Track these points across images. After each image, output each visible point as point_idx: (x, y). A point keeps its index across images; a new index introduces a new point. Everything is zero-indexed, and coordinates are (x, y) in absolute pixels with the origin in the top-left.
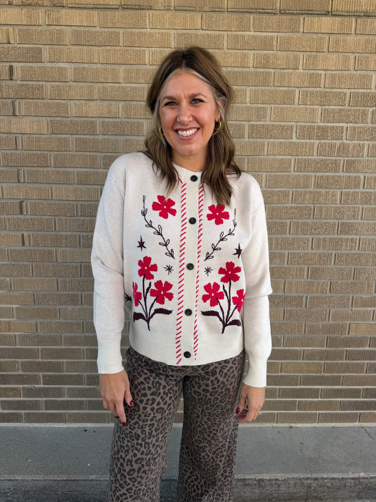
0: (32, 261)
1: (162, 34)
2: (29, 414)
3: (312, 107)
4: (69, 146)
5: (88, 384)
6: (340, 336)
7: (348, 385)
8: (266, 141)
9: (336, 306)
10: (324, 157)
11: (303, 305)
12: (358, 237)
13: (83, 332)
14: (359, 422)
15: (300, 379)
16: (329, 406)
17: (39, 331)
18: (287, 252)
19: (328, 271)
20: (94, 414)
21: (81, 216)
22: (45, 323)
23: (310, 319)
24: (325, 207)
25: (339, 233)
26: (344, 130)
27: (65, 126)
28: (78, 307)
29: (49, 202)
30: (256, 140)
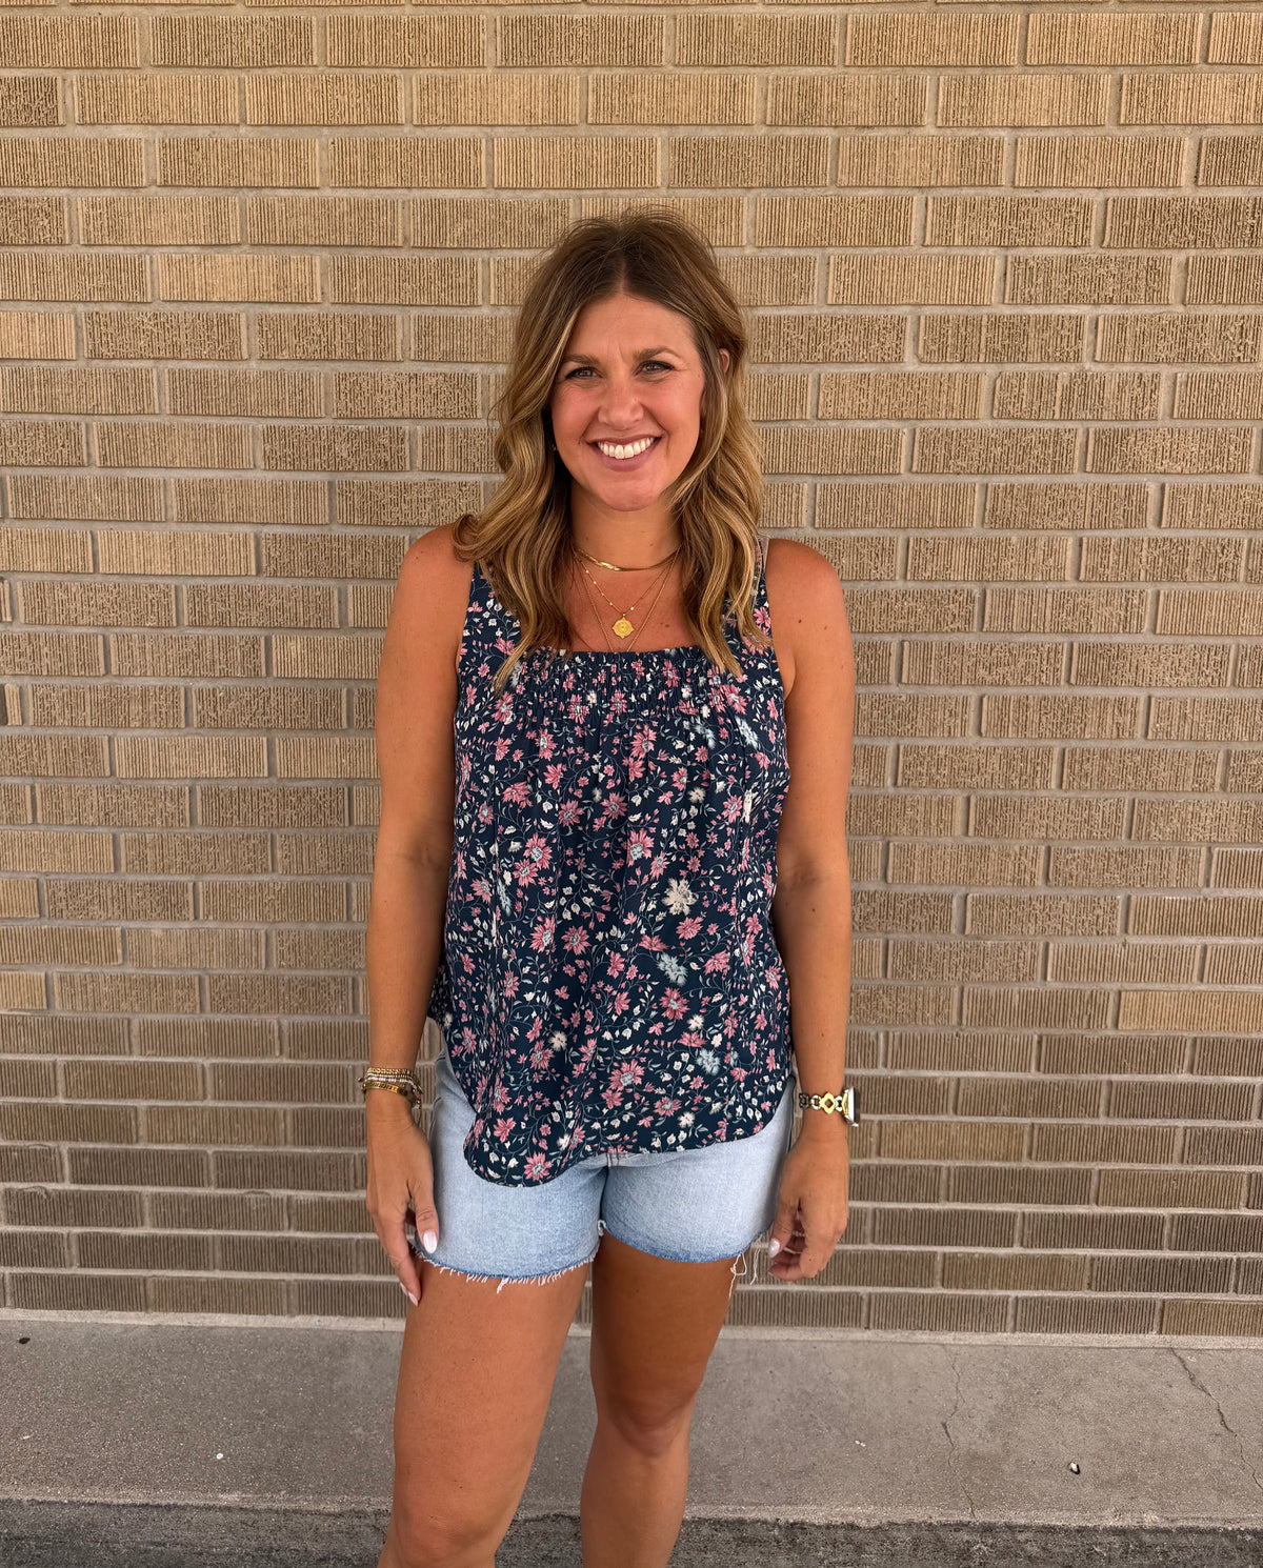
0: (32, 776)
1: (453, 21)
2: (26, 1278)
3: (971, 252)
4: (149, 397)
5: (221, 1184)
6: (1084, 1032)
7: (1116, 1203)
8: (812, 372)
9: (1069, 932)
10: (1018, 422)
11: (953, 926)
12: (1142, 695)
13: (202, 1010)
14: (1160, 1332)
15: (948, 1180)
16: (1051, 1274)
17: (57, 1004)
18: (891, 745)
19: (1038, 809)
20: (242, 1284)
21: (193, 625)
22: (77, 981)
23: (979, 975)
24: (1021, 593)
25: (1073, 681)
26: (1086, 330)
27: (135, 332)
28: (186, 925)
29: (87, 580)
30: (775, 370)
